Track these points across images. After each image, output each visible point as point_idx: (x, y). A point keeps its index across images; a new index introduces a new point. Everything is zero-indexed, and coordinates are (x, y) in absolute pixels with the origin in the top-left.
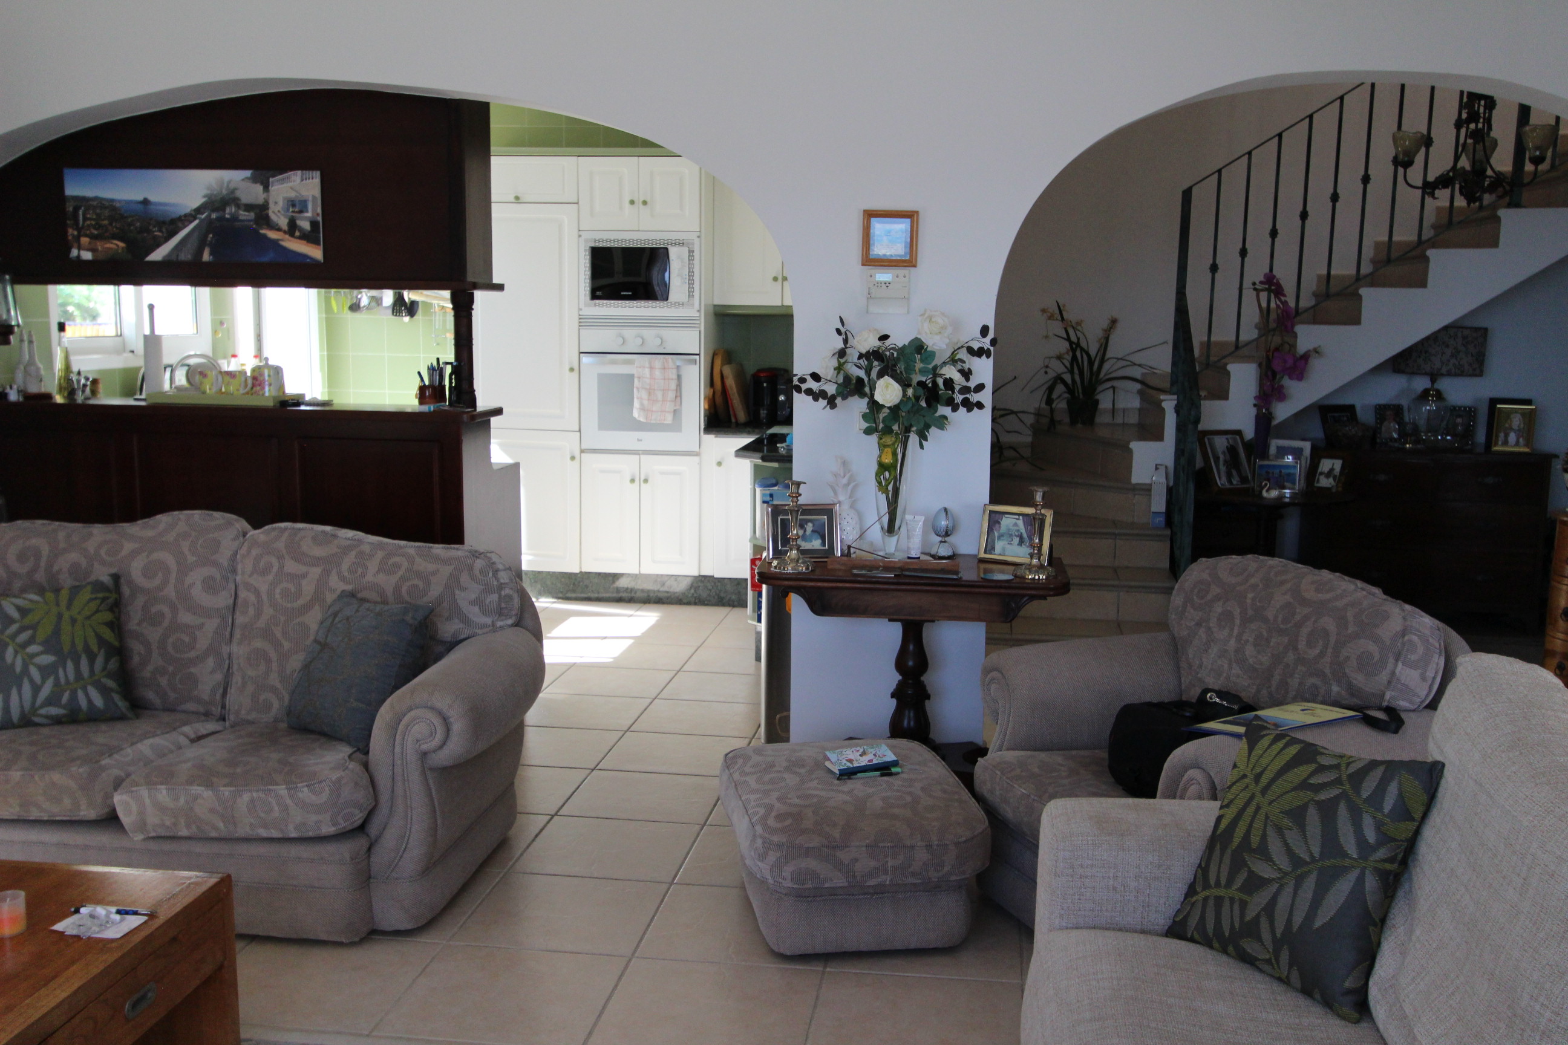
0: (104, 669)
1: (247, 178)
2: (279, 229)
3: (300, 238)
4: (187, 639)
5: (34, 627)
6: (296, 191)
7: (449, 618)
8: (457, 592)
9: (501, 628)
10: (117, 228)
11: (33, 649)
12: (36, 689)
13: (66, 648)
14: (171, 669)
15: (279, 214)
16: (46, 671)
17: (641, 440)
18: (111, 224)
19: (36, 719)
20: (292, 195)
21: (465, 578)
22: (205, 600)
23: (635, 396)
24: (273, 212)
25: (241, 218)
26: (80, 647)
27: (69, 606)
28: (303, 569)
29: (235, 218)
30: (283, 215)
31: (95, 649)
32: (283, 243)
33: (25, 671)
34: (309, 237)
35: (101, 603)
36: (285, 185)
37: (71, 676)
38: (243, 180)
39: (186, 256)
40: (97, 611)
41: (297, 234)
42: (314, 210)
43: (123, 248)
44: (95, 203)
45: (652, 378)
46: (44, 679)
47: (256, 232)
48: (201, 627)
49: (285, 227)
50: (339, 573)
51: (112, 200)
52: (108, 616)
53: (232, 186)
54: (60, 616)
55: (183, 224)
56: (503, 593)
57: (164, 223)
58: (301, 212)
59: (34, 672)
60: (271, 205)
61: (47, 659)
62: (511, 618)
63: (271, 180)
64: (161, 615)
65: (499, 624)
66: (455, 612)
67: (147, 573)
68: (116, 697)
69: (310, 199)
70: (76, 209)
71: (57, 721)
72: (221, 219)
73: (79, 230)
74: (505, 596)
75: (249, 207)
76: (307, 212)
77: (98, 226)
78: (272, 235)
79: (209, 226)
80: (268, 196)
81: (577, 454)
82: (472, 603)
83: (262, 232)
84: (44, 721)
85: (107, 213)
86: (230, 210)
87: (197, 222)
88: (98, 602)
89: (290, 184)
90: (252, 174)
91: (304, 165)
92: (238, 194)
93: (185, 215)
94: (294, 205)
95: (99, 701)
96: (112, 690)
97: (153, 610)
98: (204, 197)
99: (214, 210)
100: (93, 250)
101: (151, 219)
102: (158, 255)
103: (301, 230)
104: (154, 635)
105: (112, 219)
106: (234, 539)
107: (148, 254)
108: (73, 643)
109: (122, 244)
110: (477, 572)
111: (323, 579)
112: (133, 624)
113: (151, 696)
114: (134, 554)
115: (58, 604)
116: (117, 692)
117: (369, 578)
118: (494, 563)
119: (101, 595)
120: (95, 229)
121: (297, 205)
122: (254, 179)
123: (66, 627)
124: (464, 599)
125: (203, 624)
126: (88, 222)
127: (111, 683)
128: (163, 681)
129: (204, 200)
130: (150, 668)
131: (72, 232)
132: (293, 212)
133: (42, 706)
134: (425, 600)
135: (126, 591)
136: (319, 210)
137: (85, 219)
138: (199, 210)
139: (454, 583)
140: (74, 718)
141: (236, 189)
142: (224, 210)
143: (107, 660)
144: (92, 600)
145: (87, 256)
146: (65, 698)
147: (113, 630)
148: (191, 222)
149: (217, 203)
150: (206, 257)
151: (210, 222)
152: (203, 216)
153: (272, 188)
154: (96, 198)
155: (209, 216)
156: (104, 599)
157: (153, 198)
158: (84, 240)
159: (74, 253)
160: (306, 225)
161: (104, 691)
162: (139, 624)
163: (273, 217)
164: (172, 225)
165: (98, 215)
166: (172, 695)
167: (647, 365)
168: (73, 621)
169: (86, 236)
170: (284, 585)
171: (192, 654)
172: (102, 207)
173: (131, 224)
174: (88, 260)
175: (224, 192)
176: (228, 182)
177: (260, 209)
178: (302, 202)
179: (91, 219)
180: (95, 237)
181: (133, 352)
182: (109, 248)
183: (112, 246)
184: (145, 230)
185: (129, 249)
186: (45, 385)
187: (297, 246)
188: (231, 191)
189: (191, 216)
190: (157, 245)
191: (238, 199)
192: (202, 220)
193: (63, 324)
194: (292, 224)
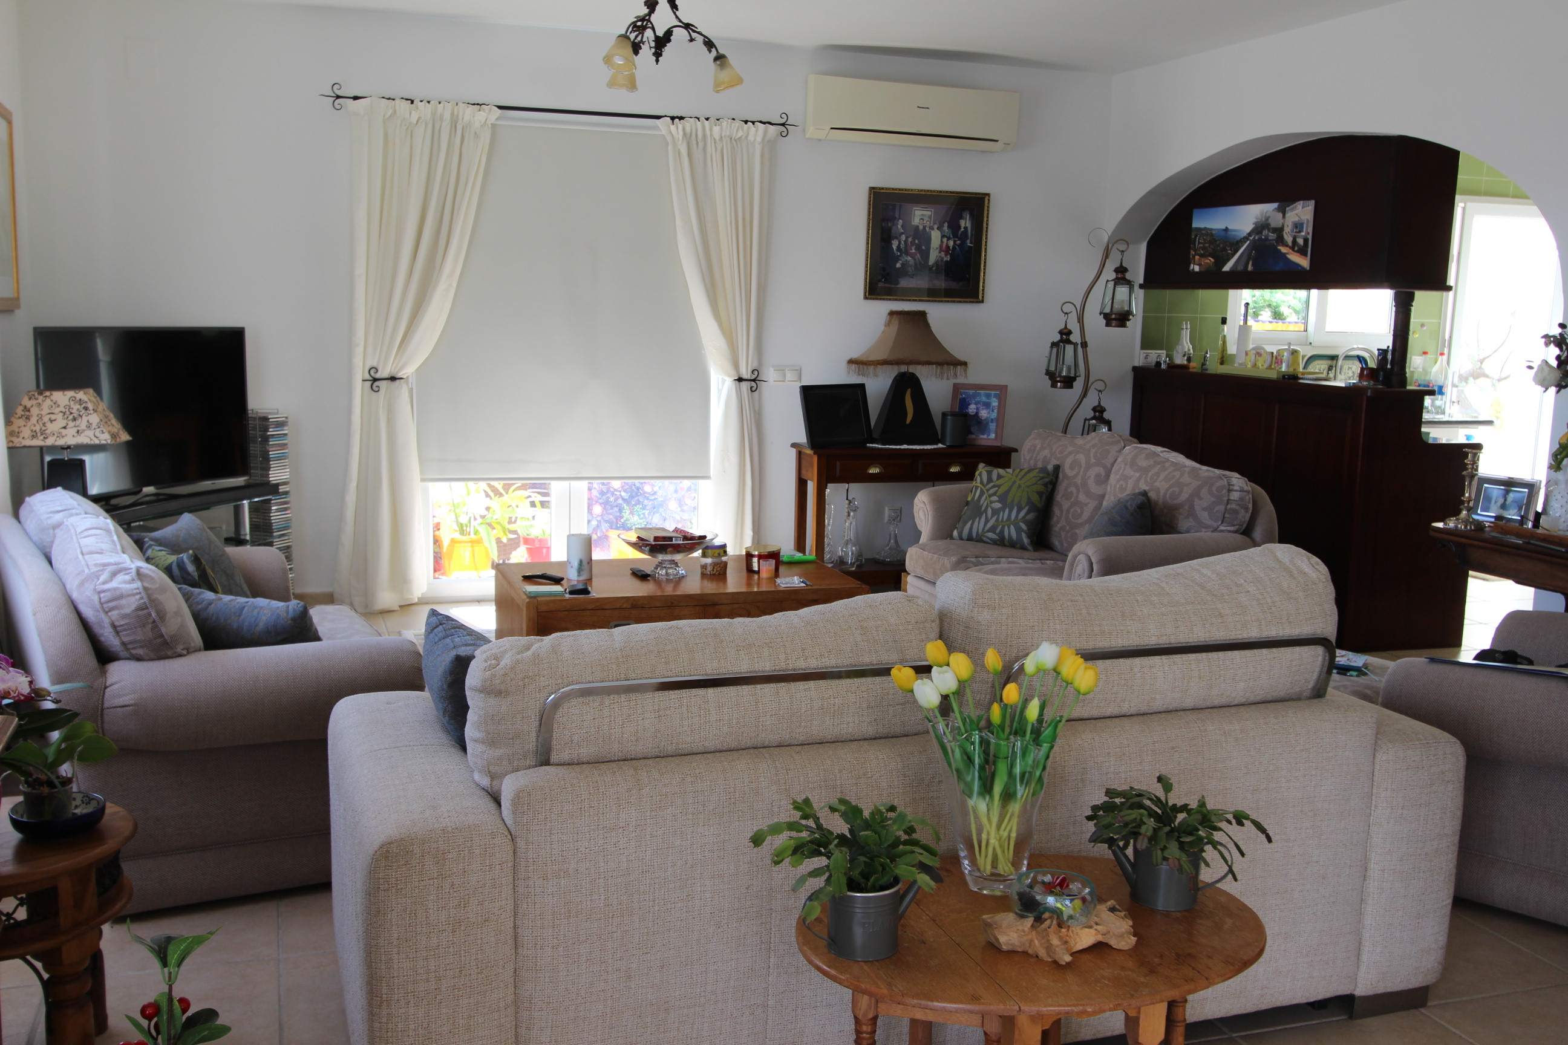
0: (1024, 517)
1: (1275, 209)
2: (1287, 246)
3: (1297, 252)
4: (1079, 511)
5: (999, 486)
6: (1299, 217)
7: (1187, 517)
8: (1196, 500)
9: (1222, 531)
10: (1212, 248)
11: (995, 498)
12: (987, 521)
13: (1009, 500)
14: (1067, 528)
15: (1288, 234)
16: (995, 512)
18: (1209, 246)
19: (985, 539)
20: (1296, 219)
21: (1204, 492)
22: (1093, 488)
24: (1286, 233)
25: (1270, 238)
26: (1016, 501)
27: (1021, 479)
28: (1132, 473)
29: (1267, 239)
30: (1290, 234)
31: (1023, 505)
32: (1288, 256)
33: (986, 510)
34: (1302, 252)
35: (1040, 480)
36: (1294, 212)
37: (1005, 518)
38: (1273, 210)
39: (1240, 268)
40: (1036, 484)
41: (1296, 249)
42: (1308, 230)
43: (1213, 262)
44: (1203, 232)
46: (993, 516)
47: (1275, 248)
48: (1086, 505)
49: (1290, 244)
50: (1146, 478)
51: (1211, 230)
52: (1042, 488)
53: (1267, 215)
54: (1015, 482)
55: (1242, 244)
56: (1229, 507)
57: (1233, 244)
58: (1300, 232)
59: (990, 511)
60: (1285, 228)
61: (998, 505)
62: (1234, 525)
63: (1287, 209)
64: (1071, 493)
65: (1222, 528)
66: (1192, 513)
67: (1072, 468)
68: (1024, 535)
69: (1307, 222)
70: (1196, 236)
71: (995, 543)
72: (1260, 239)
73: (1195, 251)
74: (1230, 509)
75: (1275, 230)
76: (1303, 232)
77: (1204, 248)
78: (1283, 250)
79: (1255, 246)
80: (1284, 221)
82: (1204, 509)
83: (1279, 248)
84: (989, 541)
85: (1208, 238)
86: (1265, 232)
87: (1248, 242)
88: (1038, 478)
89: (1297, 211)
90: (1278, 205)
91: (1305, 198)
92: (1270, 221)
93: (1243, 238)
94: (1296, 227)
95: (1014, 535)
96: (1023, 530)
97: (1069, 490)
98: (1253, 224)
99: (1257, 234)
100: (1200, 265)
101: (1227, 241)
102: (1227, 268)
103: (1298, 245)
104: (1066, 505)
105: (1210, 242)
106: (1117, 452)
107: (1223, 267)
108: (1013, 501)
109: (1212, 260)
110: (1214, 489)
111: (1139, 479)
112: (1059, 497)
113: (1056, 542)
114: (1070, 453)
115: (1017, 476)
116: (1026, 533)
117: (1157, 484)
118: (1233, 485)
119: (1041, 475)
120: (1202, 250)
121: (1298, 226)
122: (1278, 209)
123: (1014, 489)
124: (1198, 505)
125: (1089, 503)
126: (1200, 245)
127: (1024, 526)
128: (1063, 534)
129: (1254, 226)
130: (1059, 525)
131: (1192, 252)
132: (1296, 232)
133: (988, 531)
134: (1176, 502)
135: (1061, 475)
136: (1310, 230)
137: (1199, 243)
138: (1250, 234)
139: (1196, 493)
140: (1002, 542)
141: (1269, 217)
142: (1262, 234)
143: (1027, 513)
144: (1035, 477)
145: (1197, 268)
146: (998, 530)
147: (1041, 497)
148: (1245, 242)
149: (1261, 227)
150: (1250, 268)
151: (1254, 241)
152: (1251, 238)
153: (1287, 215)
154: (1205, 229)
155: (1254, 237)
156: (1042, 478)
157: (1229, 228)
158: (1197, 257)
159: (1191, 267)
160: (1301, 241)
161: (1019, 530)
162: (1061, 498)
163: (1285, 237)
164: (1236, 245)
165: (1204, 240)
166: (1065, 545)
168: (1020, 486)
169: (1198, 255)
170: (1122, 482)
171: (1080, 521)
172: (1207, 234)
173: (1218, 246)
174: (1197, 272)
175: (1264, 220)
176: (1267, 212)
177: (1279, 231)
178: (1302, 225)
179: (1201, 243)
180: (1201, 256)
181: (1311, 343)
182: (1207, 263)
183: (1209, 261)
184: (1224, 249)
185: (1216, 263)
186: (1189, 359)
187: (1295, 258)
188: (1267, 219)
189: (1246, 239)
190: (1228, 260)
191: (1269, 224)
192: (1251, 241)
193: (1226, 318)
194: (1294, 242)
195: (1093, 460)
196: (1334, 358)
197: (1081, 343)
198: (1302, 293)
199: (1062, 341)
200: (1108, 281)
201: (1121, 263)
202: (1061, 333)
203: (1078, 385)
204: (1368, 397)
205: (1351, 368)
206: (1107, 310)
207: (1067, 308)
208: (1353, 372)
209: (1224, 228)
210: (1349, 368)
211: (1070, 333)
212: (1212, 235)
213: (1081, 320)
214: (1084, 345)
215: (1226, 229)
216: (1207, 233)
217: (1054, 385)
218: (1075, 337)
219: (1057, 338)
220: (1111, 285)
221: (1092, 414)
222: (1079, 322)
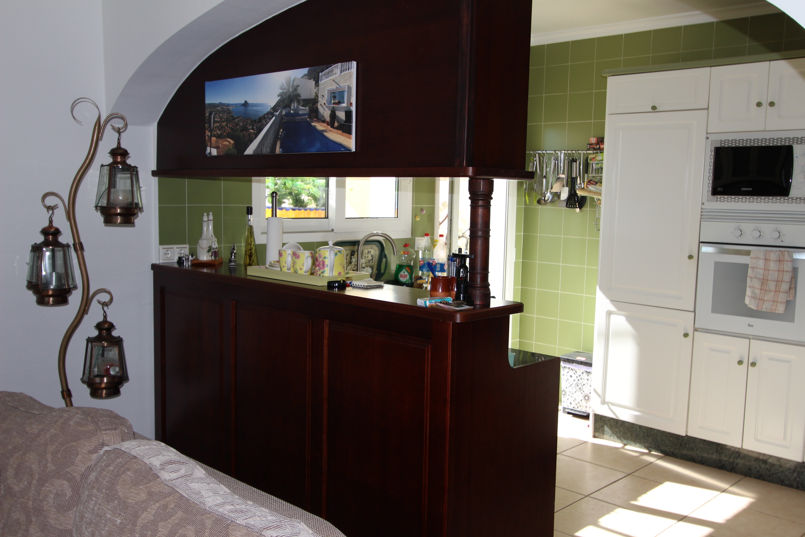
1: (305, 75)
2: (324, 121)
3: (337, 128)
6: (338, 84)
10: (230, 128)
15: (324, 106)
17: (752, 326)
18: (227, 125)
20: (334, 86)
23: (748, 285)
24: (321, 105)
25: (300, 112)
29: (296, 114)
30: (327, 107)
32: (325, 134)
34: (345, 128)
36: (330, 78)
38: (302, 77)
39: (266, 150)
41: (336, 124)
43: (233, 144)
44: (219, 108)
45: (766, 269)
49: (328, 119)
51: (228, 105)
53: (295, 84)
55: (266, 121)
57: (255, 121)
58: (339, 103)
60: (320, 99)
63: (320, 74)
69: (346, 90)
70: (210, 114)
72: (288, 114)
73: (211, 131)
75: (306, 102)
76: (344, 103)
77: (221, 127)
78: (320, 126)
79: (282, 122)
80: (318, 90)
81: (690, 332)
83: (313, 124)
85: (225, 116)
86: (294, 105)
87: (274, 118)
89: (332, 77)
90: (308, 71)
91: (345, 58)
92: (300, 91)
93: (267, 114)
94: (335, 97)
98: (279, 96)
99: (284, 108)
100: (217, 148)
101: (248, 119)
102: (250, 150)
103: (339, 120)
105: (228, 120)
107: (246, 150)
109: (232, 142)
120: (219, 130)
122: (309, 76)
126: (216, 125)
129: (279, 98)
131: (208, 133)
132: (334, 103)
136: (354, 100)
137: (215, 122)
138: (275, 109)
141: (298, 86)
142: (290, 108)
145: (214, 152)
148: (270, 119)
150: (278, 150)
151: (281, 117)
152: (277, 113)
153: (321, 83)
154: (221, 104)
155: (281, 112)
157: (249, 101)
158: (214, 139)
159: (208, 151)
160: (341, 115)
163: (321, 110)
164: (259, 122)
165: (221, 118)
167: (762, 256)
169: (215, 136)
172: (223, 111)
173: (237, 125)
174: (215, 156)
175: (291, 90)
176: (294, 80)
177: (312, 103)
178: (342, 93)
179: (217, 122)
180: (219, 137)
181: (333, 230)
182: (226, 145)
183: (228, 143)
184: (245, 129)
185: (236, 145)
186: (215, 254)
187: (335, 136)
188: (296, 88)
189: (270, 114)
190: (251, 141)
191: (299, 95)
192: (277, 117)
193: (251, 208)
194: (333, 116)
195: (51, 467)
196: (355, 243)
197: (74, 245)
198: (321, 181)
199: (46, 243)
200: (102, 166)
201: (119, 143)
202: (45, 232)
203: (75, 298)
204: (455, 324)
205: (370, 252)
206: (104, 202)
207: (51, 201)
208: (372, 256)
209: (243, 102)
210: (369, 252)
211: (57, 232)
212: (229, 112)
213: (71, 215)
214: (79, 247)
215: (246, 104)
216: (224, 109)
217: (42, 301)
218: (66, 238)
219: (40, 239)
220: (106, 170)
221: (95, 333)
222: (69, 219)
